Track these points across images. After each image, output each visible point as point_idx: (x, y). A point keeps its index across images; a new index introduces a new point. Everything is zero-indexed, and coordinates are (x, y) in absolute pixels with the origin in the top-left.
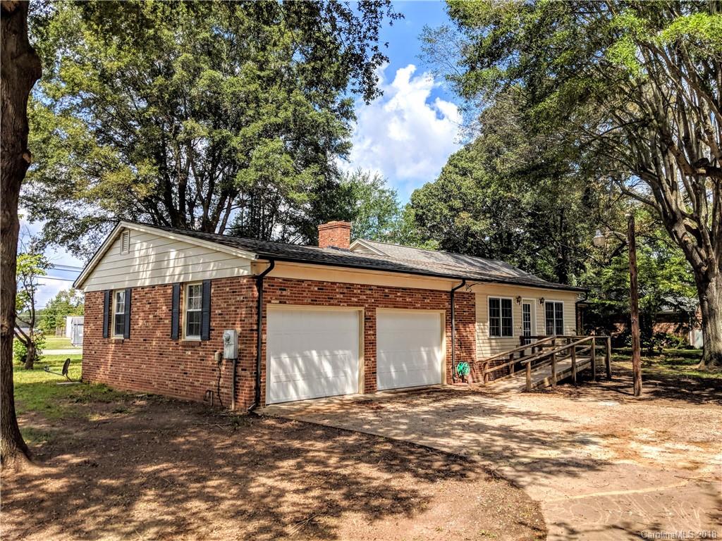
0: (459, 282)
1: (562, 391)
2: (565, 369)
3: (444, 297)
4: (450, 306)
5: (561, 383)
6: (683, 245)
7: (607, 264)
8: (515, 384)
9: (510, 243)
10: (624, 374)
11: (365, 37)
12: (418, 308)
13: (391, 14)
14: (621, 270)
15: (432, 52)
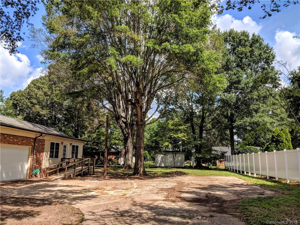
0: (39, 134)
1: (78, 179)
2: (79, 170)
3: (32, 140)
4: (34, 145)
5: (77, 176)
6: (121, 127)
7: (94, 132)
8: (59, 177)
9: (55, 121)
10: (99, 173)
11: (14, 28)
12: (20, 145)
13: (28, 22)
14: (99, 135)
15: (34, 37)
